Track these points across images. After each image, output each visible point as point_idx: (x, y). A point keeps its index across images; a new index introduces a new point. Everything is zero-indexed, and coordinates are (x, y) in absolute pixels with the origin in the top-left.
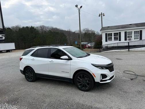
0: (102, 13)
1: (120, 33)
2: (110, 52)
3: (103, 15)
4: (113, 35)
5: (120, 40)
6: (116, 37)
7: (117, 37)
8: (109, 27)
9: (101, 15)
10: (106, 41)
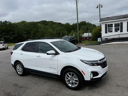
0: (99, 4)
1: (122, 23)
2: (111, 44)
3: (101, 6)
4: (114, 25)
5: (122, 31)
6: (117, 28)
7: (119, 27)
8: (108, 18)
9: (99, 7)
10: (106, 32)
